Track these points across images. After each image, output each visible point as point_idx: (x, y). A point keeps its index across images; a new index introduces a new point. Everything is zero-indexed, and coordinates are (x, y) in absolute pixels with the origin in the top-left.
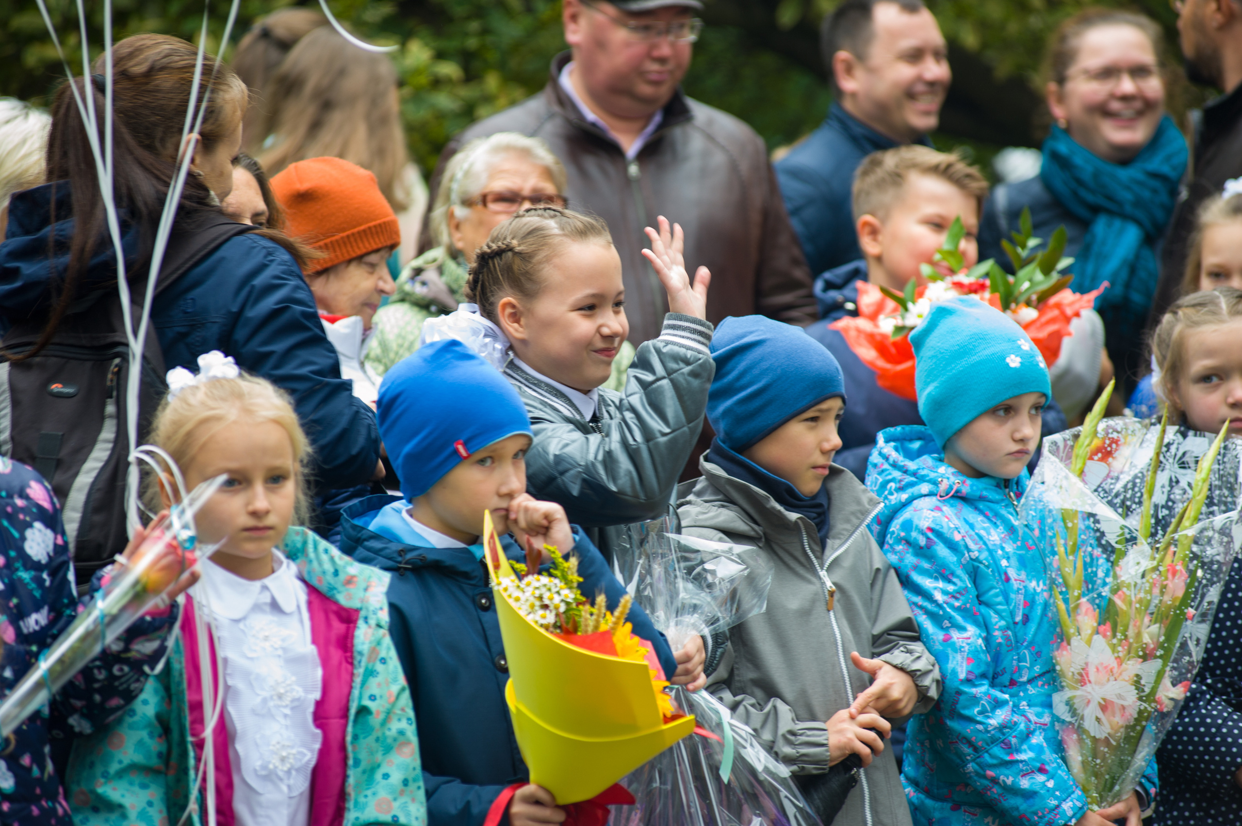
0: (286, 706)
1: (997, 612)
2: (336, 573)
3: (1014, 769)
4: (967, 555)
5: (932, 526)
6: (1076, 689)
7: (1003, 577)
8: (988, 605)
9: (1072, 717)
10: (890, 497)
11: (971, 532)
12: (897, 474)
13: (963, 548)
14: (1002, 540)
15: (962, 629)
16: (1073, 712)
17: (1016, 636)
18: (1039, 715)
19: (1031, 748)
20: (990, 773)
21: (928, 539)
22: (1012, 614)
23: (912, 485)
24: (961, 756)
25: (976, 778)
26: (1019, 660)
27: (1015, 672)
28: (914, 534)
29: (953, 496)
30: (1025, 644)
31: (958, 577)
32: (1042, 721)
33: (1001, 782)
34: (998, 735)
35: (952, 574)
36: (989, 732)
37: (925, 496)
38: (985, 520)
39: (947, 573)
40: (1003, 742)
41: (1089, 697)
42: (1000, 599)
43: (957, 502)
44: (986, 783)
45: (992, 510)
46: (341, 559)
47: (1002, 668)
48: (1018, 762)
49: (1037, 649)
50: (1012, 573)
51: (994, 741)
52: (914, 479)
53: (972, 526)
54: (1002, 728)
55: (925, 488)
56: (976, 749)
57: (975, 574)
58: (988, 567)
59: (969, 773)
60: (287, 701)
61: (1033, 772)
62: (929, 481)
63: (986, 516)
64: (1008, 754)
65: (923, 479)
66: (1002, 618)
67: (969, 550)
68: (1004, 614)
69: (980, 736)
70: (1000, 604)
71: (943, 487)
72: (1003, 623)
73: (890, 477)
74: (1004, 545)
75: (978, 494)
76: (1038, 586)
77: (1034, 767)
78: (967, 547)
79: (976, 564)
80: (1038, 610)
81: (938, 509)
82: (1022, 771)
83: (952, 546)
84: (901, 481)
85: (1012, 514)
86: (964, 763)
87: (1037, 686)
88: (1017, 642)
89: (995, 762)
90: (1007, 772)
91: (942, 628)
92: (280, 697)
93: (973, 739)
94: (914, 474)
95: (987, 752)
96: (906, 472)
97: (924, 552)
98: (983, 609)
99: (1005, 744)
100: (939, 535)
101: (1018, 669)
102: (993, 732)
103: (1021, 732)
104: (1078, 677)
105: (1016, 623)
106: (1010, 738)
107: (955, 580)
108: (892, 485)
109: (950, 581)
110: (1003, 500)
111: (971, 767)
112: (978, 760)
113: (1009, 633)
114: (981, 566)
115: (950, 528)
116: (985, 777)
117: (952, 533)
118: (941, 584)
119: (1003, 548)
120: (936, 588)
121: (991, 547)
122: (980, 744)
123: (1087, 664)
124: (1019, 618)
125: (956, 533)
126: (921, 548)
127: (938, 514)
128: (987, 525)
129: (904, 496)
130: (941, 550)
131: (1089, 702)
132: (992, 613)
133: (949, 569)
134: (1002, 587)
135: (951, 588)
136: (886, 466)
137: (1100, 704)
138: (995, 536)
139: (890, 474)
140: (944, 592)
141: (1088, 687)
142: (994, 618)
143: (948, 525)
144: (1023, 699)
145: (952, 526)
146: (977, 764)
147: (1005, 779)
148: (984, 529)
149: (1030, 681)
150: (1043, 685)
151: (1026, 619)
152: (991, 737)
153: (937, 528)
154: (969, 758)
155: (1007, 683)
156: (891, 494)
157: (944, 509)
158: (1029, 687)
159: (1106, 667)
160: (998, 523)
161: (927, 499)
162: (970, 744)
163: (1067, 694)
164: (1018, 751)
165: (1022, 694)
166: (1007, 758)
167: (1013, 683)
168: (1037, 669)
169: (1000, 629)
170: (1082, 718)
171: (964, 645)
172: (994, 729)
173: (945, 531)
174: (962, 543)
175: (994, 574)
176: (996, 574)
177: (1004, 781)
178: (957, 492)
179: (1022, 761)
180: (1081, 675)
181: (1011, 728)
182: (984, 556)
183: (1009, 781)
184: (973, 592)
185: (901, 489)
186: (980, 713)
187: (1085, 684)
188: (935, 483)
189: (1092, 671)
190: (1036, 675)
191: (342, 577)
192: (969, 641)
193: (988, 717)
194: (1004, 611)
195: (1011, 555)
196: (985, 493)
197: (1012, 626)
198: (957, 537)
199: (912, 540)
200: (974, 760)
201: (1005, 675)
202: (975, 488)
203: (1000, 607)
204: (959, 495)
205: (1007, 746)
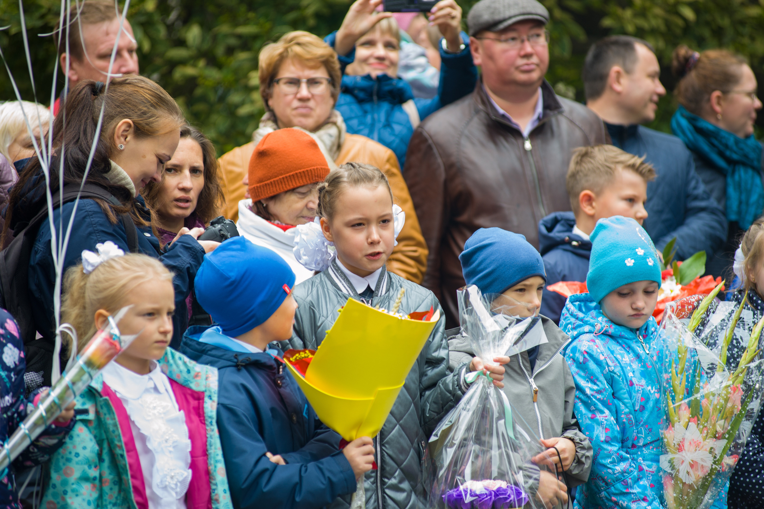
0: (170, 446)
1: (624, 404)
2: (189, 371)
3: (629, 497)
4: (607, 368)
5: (587, 350)
6: (675, 453)
7: (629, 383)
8: (619, 399)
9: (672, 470)
10: (568, 333)
11: (611, 356)
12: (573, 320)
13: (604, 365)
14: (631, 361)
15: (602, 412)
16: (673, 467)
17: (635, 418)
18: (648, 466)
19: (639, 487)
20: (614, 498)
21: (585, 358)
22: (633, 405)
23: (580, 326)
24: (598, 487)
25: (606, 501)
26: (638, 433)
27: (635, 440)
28: (577, 355)
29: (602, 334)
30: (642, 423)
31: (600, 381)
32: (651, 470)
33: (620, 504)
34: (620, 476)
35: (597, 379)
36: (615, 474)
37: (587, 333)
38: (622, 349)
39: (594, 379)
40: (623, 481)
41: (684, 459)
42: (627, 396)
43: (605, 338)
44: (611, 504)
45: (626, 344)
46: (190, 363)
47: (626, 437)
48: (631, 493)
49: (649, 427)
50: (635, 381)
51: (618, 480)
52: (581, 323)
53: (612, 352)
54: (623, 472)
55: (587, 328)
56: (607, 484)
57: (611, 381)
58: (619, 376)
59: (602, 498)
60: (170, 443)
61: (639, 500)
62: (589, 324)
63: (623, 347)
64: (625, 488)
65: (586, 323)
66: (627, 407)
67: (608, 366)
68: (628, 405)
69: (610, 476)
70: (626, 399)
71: (597, 328)
72: (627, 410)
73: (569, 322)
74: (632, 364)
75: (619, 333)
76: (652, 389)
77: (640, 497)
78: (607, 364)
79: (612, 374)
80: (651, 404)
81: (593, 341)
82: (633, 499)
83: (598, 363)
84: (574, 324)
85: (639, 347)
86: (600, 491)
87: (649, 449)
88: (636, 422)
89: (617, 492)
90: (624, 499)
91: (590, 411)
92: (166, 441)
93: (606, 477)
94: (582, 320)
95: (613, 486)
96: (577, 319)
97: (582, 366)
98: (616, 401)
99: (625, 482)
100: (591, 356)
101: (637, 438)
102: (617, 475)
103: (634, 476)
104: (677, 446)
105: (636, 411)
106: (627, 479)
107: (598, 383)
108: (570, 326)
109: (595, 384)
110: (634, 339)
111: (604, 494)
112: (608, 490)
113: (631, 416)
114: (615, 376)
115: (597, 352)
116: (611, 501)
117: (599, 355)
118: (590, 385)
119: (631, 366)
120: (587, 387)
121: (623, 365)
122: (609, 481)
123: (684, 439)
124: (637, 408)
125: (601, 355)
126: (581, 363)
127: (592, 344)
128: (623, 352)
129: (575, 333)
130: (592, 365)
131: (683, 462)
132: (621, 404)
133: (595, 376)
134: (628, 389)
135: (595, 387)
136: (568, 315)
137: (690, 463)
138: (627, 358)
139: (569, 320)
140: (591, 389)
141: (683, 453)
142: (622, 407)
143: (597, 350)
144: (640, 456)
145: (599, 351)
146: (607, 492)
147: (623, 503)
148: (620, 354)
149: (645, 446)
150: (653, 449)
151: (643, 408)
152: (616, 477)
153: (590, 352)
154: (602, 488)
155: (630, 446)
156: (569, 331)
157: (597, 341)
158: (644, 449)
159: (695, 442)
160: (630, 352)
161: (588, 335)
162: (604, 480)
163: (670, 456)
164: (632, 487)
165: (639, 453)
166: (624, 491)
167: (634, 446)
168: (649, 439)
169: (625, 414)
170: (678, 471)
171: (604, 420)
172: (618, 473)
173: (594, 354)
174: (604, 361)
175: (623, 381)
176: (625, 381)
177: (621, 504)
178: (606, 331)
179: (633, 493)
180: (679, 445)
181: (628, 473)
182: (618, 370)
183: (625, 505)
184: (610, 391)
185: (574, 328)
186: (611, 463)
187: (682, 451)
188: (593, 326)
189: (686, 444)
190: (648, 442)
191: (193, 373)
192: (607, 418)
193: (616, 466)
194: (628, 403)
195: (635, 370)
196: (623, 333)
197: (633, 412)
198: (602, 358)
199: (576, 359)
200: (605, 490)
201: (629, 441)
202: (617, 330)
203: (626, 401)
204: (607, 333)
205: (626, 484)
